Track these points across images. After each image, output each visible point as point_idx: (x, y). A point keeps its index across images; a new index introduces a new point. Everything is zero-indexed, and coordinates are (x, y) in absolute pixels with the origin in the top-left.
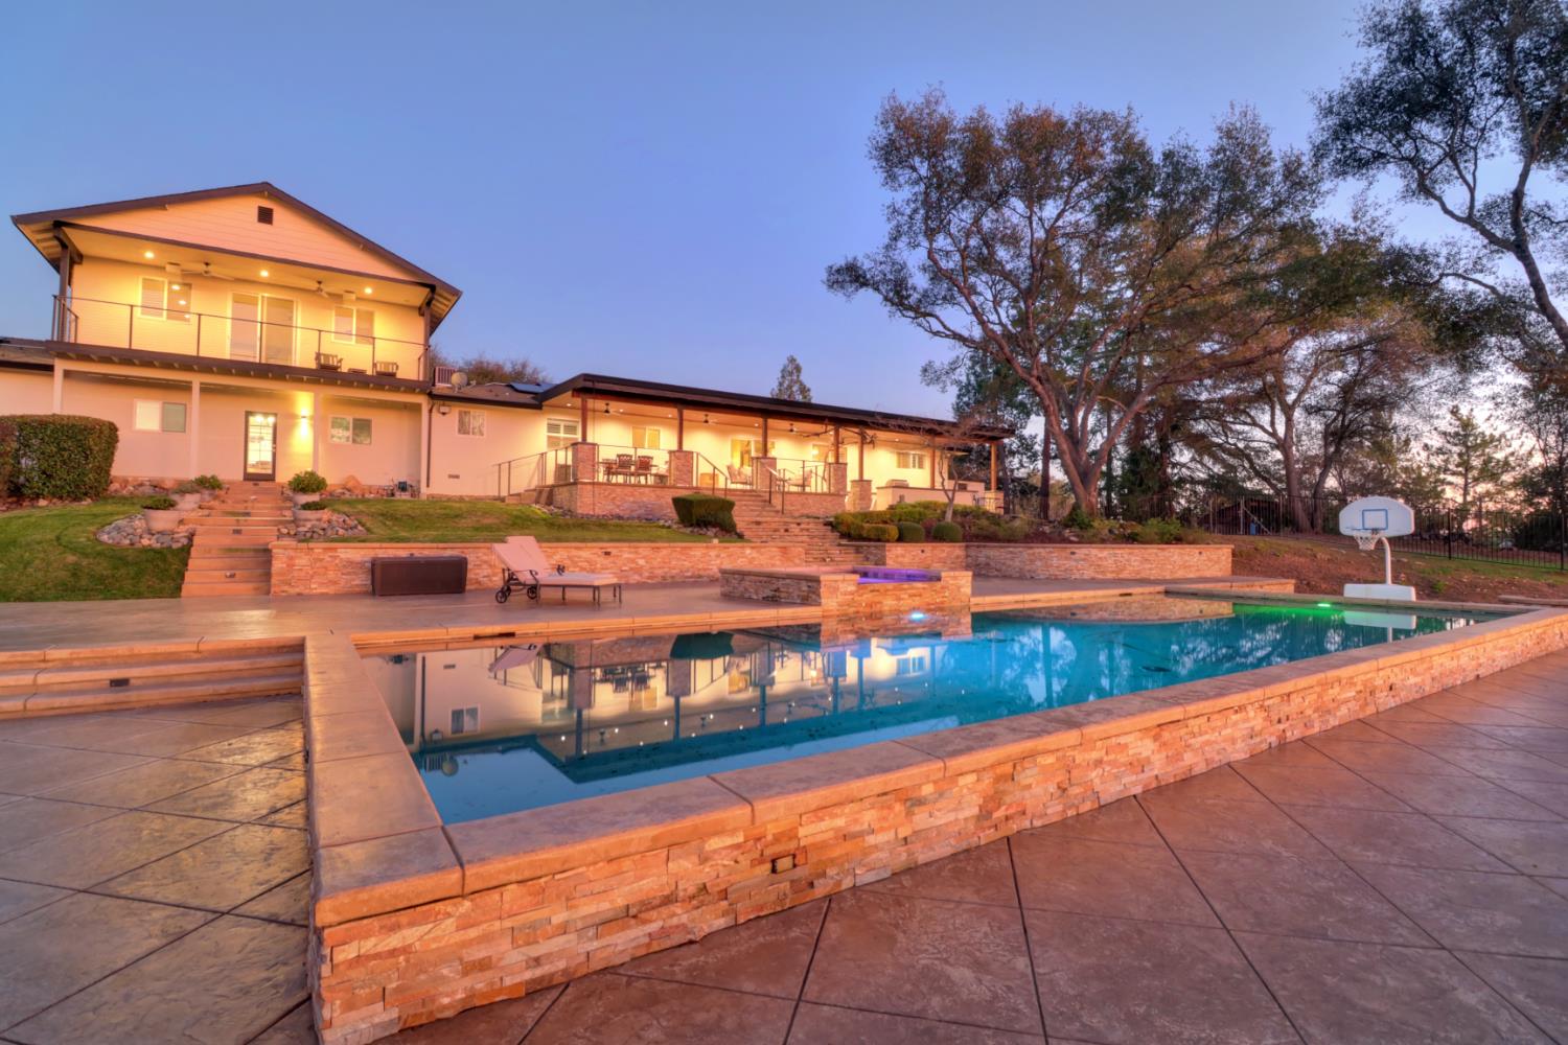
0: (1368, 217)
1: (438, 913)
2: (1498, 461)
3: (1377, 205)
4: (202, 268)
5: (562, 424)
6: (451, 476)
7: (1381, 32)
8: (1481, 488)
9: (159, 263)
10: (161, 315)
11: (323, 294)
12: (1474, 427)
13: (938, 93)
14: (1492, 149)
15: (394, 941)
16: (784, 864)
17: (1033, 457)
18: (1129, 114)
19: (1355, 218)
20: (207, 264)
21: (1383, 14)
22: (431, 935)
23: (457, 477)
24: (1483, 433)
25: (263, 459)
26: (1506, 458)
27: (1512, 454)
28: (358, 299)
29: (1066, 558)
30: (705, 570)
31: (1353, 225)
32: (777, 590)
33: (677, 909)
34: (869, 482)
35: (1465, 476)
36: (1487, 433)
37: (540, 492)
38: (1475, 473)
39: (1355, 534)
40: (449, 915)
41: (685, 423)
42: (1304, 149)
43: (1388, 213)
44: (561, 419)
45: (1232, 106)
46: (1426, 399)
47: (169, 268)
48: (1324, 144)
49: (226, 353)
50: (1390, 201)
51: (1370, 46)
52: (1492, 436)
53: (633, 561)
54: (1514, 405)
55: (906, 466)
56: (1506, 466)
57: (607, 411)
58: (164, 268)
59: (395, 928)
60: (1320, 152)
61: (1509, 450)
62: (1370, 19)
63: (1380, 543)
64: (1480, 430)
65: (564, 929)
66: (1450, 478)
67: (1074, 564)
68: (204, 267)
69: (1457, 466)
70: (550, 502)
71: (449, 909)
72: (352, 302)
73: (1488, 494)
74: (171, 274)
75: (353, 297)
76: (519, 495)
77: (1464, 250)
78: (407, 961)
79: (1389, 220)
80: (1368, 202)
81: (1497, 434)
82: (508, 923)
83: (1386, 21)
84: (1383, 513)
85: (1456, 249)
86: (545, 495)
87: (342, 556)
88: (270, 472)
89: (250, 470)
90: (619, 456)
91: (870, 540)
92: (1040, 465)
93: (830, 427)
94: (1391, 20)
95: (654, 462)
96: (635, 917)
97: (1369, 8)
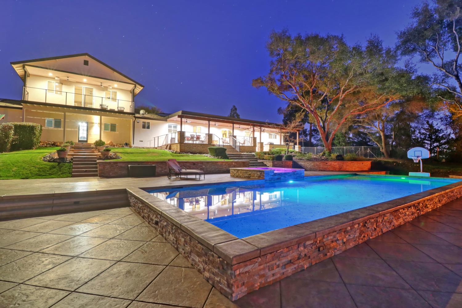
0: (409, 67)
1: (254, 261)
2: (440, 136)
3: (412, 63)
4: (66, 78)
5: (172, 126)
6: (140, 141)
7: (416, 14)
8: (435, 144)
9: (53, 77)
10: (53, 92)
11: (102, 86)
12: (433, 127)
13: (287, 29)
14: (447, 48)
15: (246, 269)
16: (321, 249)
17: (306, 136)
18: (342, 36)
19: (406, 67)
20: (68, 77)
21: (417, 9)
22: (253, 268)
23: (142, 141)
24: (436, 129)
25: (84, 136)
26: (442, 136)
27: (444, 135)
28: (112, 88)
29: (325, 165)
30: (221, 169)
31: (405, 69)
32: (250, 174)
33: (300, 261)
34: (263, 143)
35: (430, 141)
36: (437, 129)
37: (167, 146)
38: (433, 140)
39: (412, 158)
40: (256, 262)
41: (210, 126)
42: (393, 47)
43: (415, 65)
44: (173, 124)
45: (371, 34)
46: (422, 119)
47: (56, 78)
48: (399, 46)
49: (73, 104)
50: (417, 62)
51: (413, 18)
52: (438, 129)
53: (201, 166)
54: (447, 121)
55: (271, 138)
56: (442, 138)
57: (187, 122)
58: (55, 78)
59: (246, 266)
60: (398, 48)
61: (443, 134)
62: (414, 11)
63: (419, 161)
64: (435, 128)
65: (278, 266)
66: (426, 142)
67: (327, 166)
68: (67, 78)
69: (428, 138)
70: (170, 149)
71: (257, 260)
72: (110, 89)
73: (437, 146)
74: (57, 80)
75: (111, 87)
76: (161, 147)
77: (439, 77)
78: (249, 274)
79: (415, 68)
80: (410, 62)
81: (440, 129)
82: (268, 265)
83: (418, 11)
84: (420, 152)
85: (437, 76)
86: (168, 147)
87: (119, 165)
88: (86, 140)
89: (80, 139)
90: (191, 135)
91: (266, 160)
92: (308, 138)
93: (252, 127)
94: (419, 11)
95: (201, 137)
96: (292, 263)
97: (414, 8)
